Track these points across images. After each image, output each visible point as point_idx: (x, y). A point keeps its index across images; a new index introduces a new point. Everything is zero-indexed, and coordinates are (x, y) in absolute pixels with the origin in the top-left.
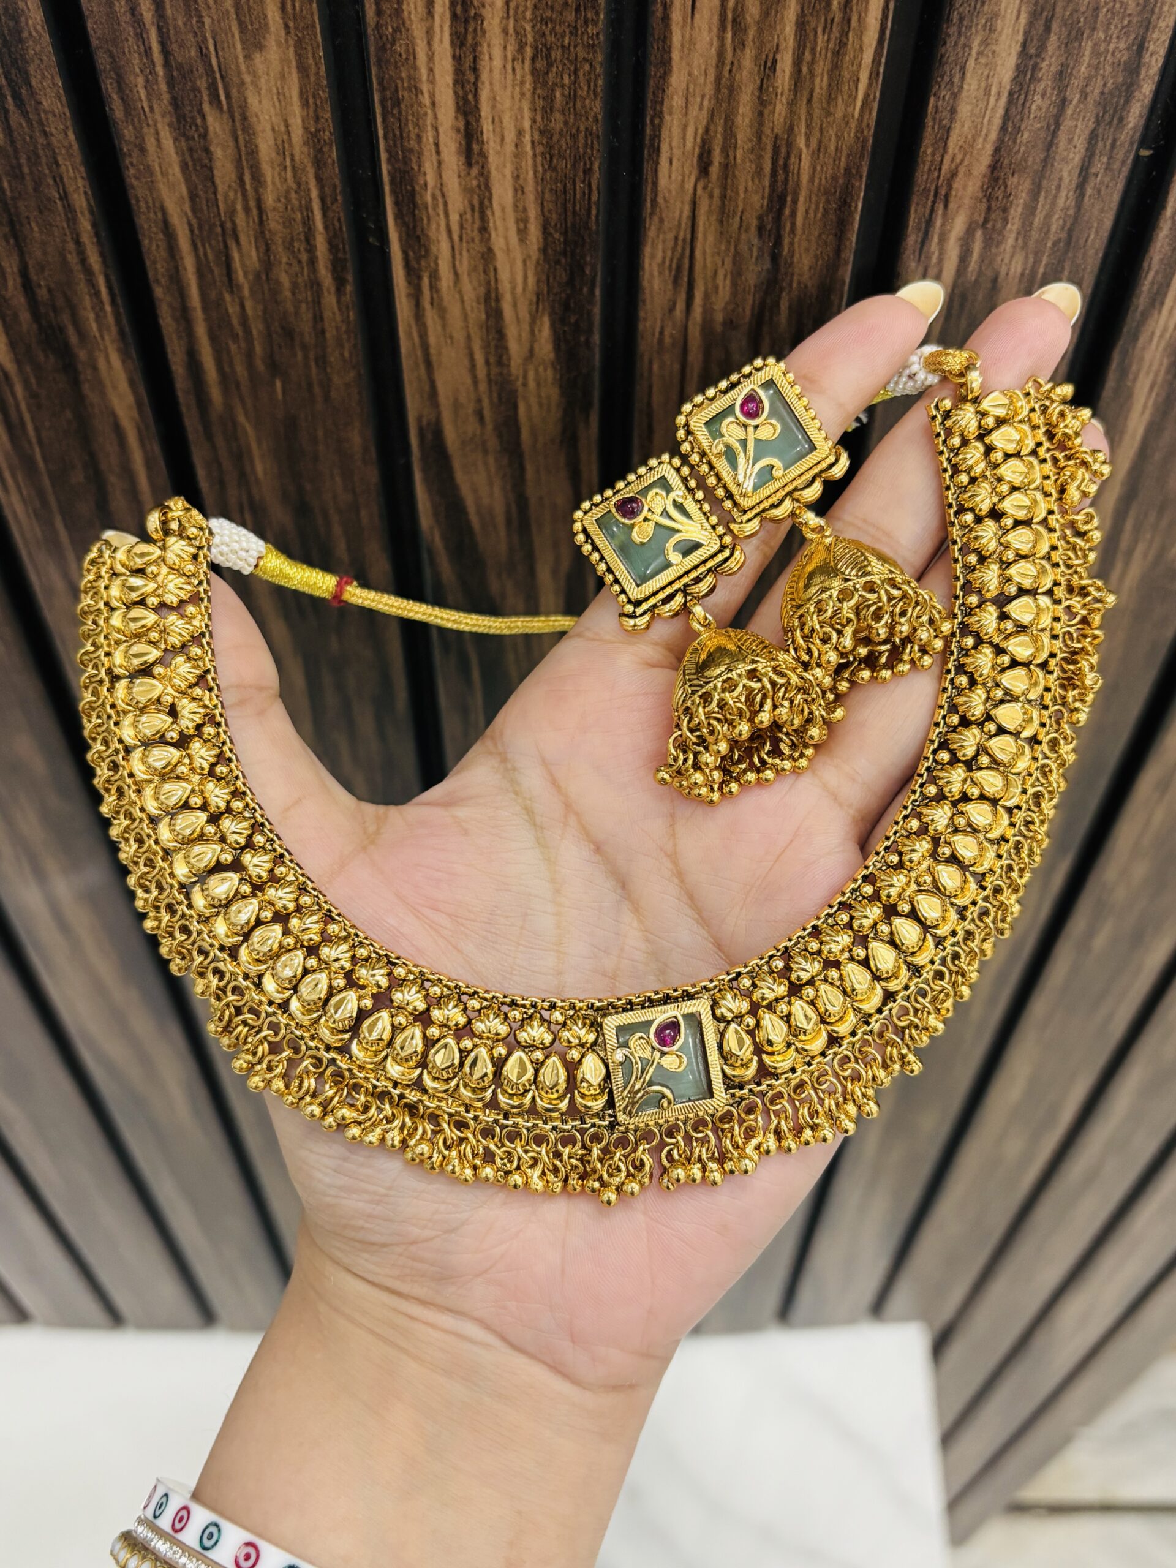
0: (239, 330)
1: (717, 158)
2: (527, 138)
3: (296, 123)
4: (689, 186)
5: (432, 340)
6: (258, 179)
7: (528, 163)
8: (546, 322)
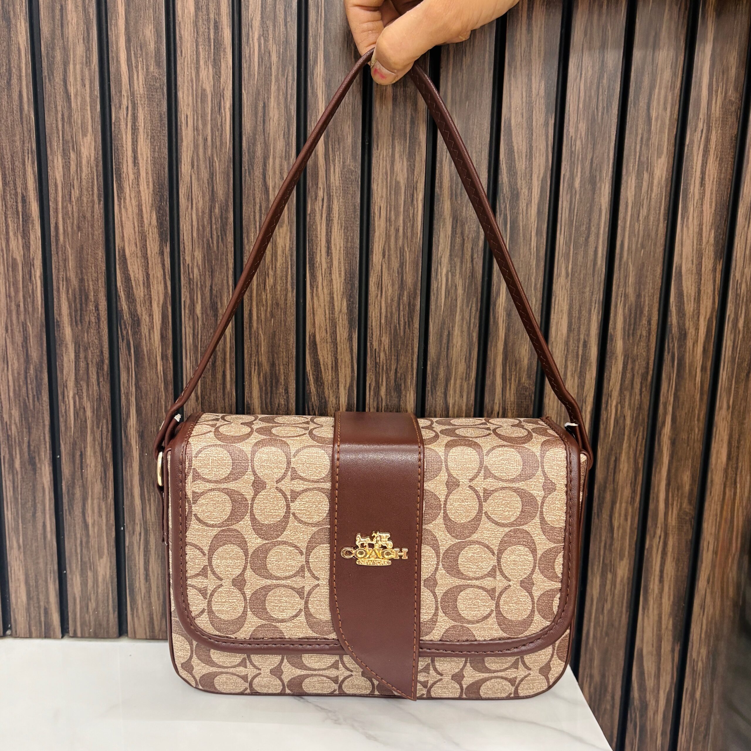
0: (264, 303)
1: (387, 253)
2: (342, 249)
3: (288, 245)
4: (380, 261)
5: (315, 306)
6: (276, 260)
7: (342, 255)
8: (345, 300)
